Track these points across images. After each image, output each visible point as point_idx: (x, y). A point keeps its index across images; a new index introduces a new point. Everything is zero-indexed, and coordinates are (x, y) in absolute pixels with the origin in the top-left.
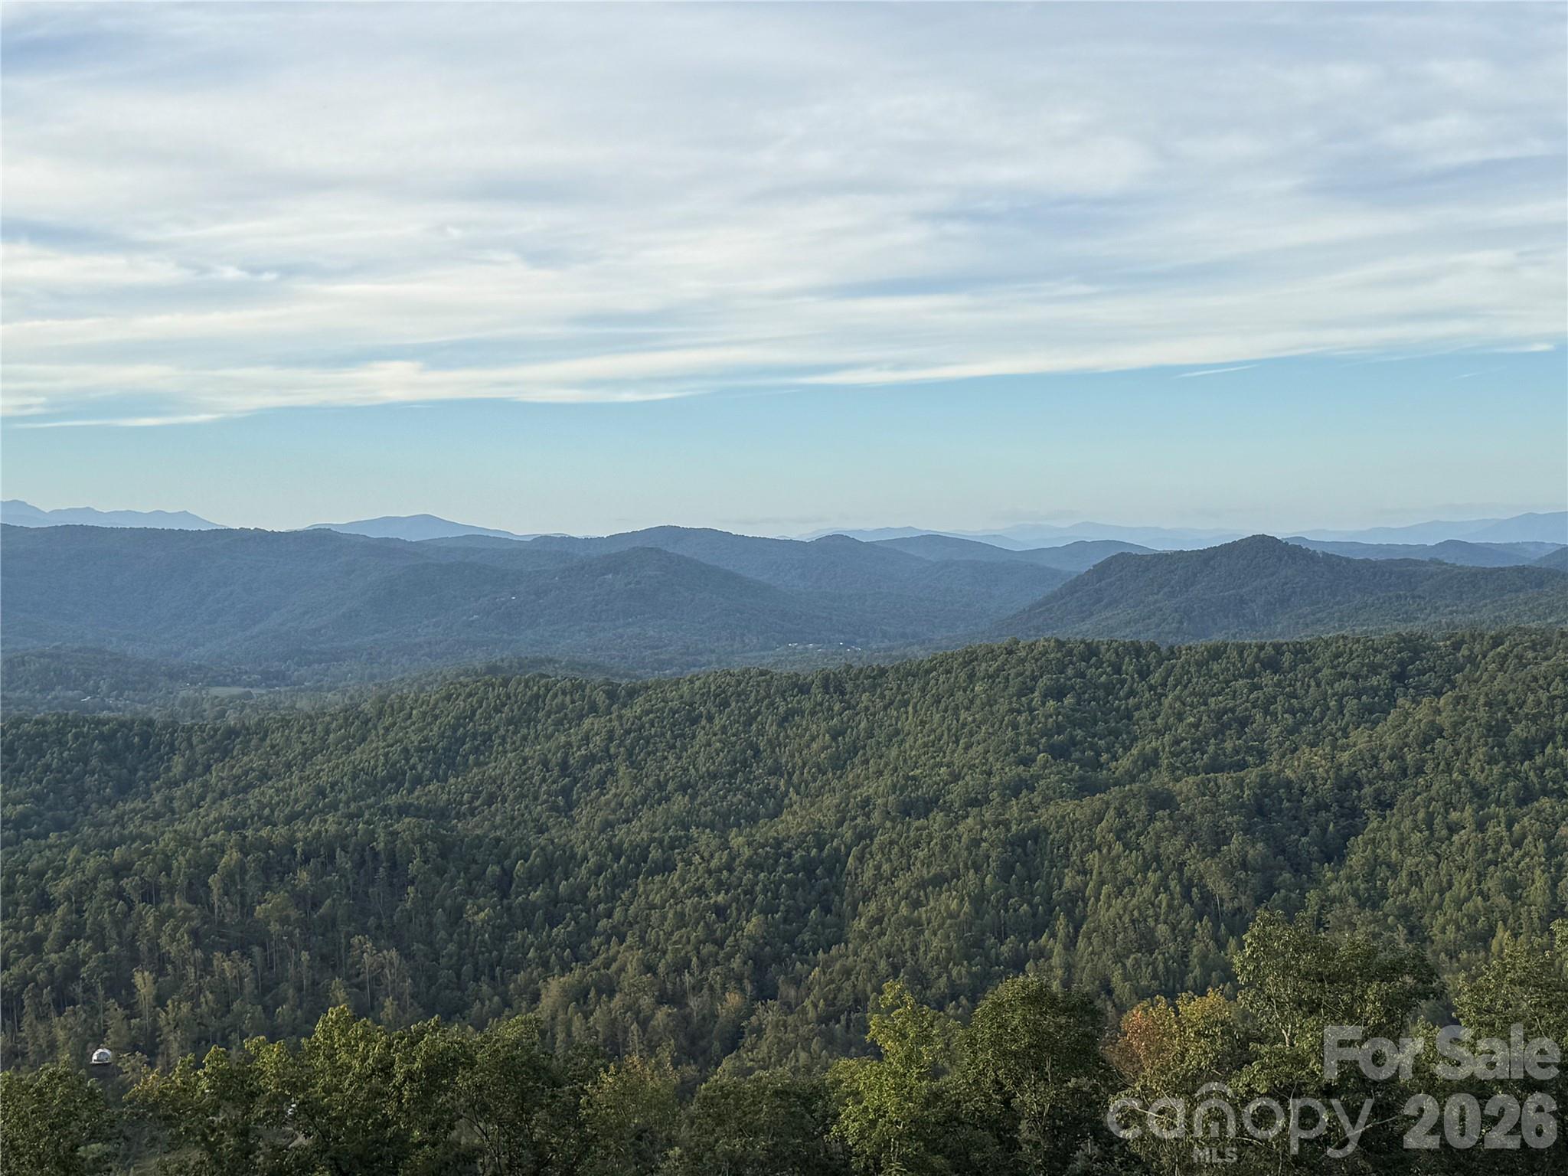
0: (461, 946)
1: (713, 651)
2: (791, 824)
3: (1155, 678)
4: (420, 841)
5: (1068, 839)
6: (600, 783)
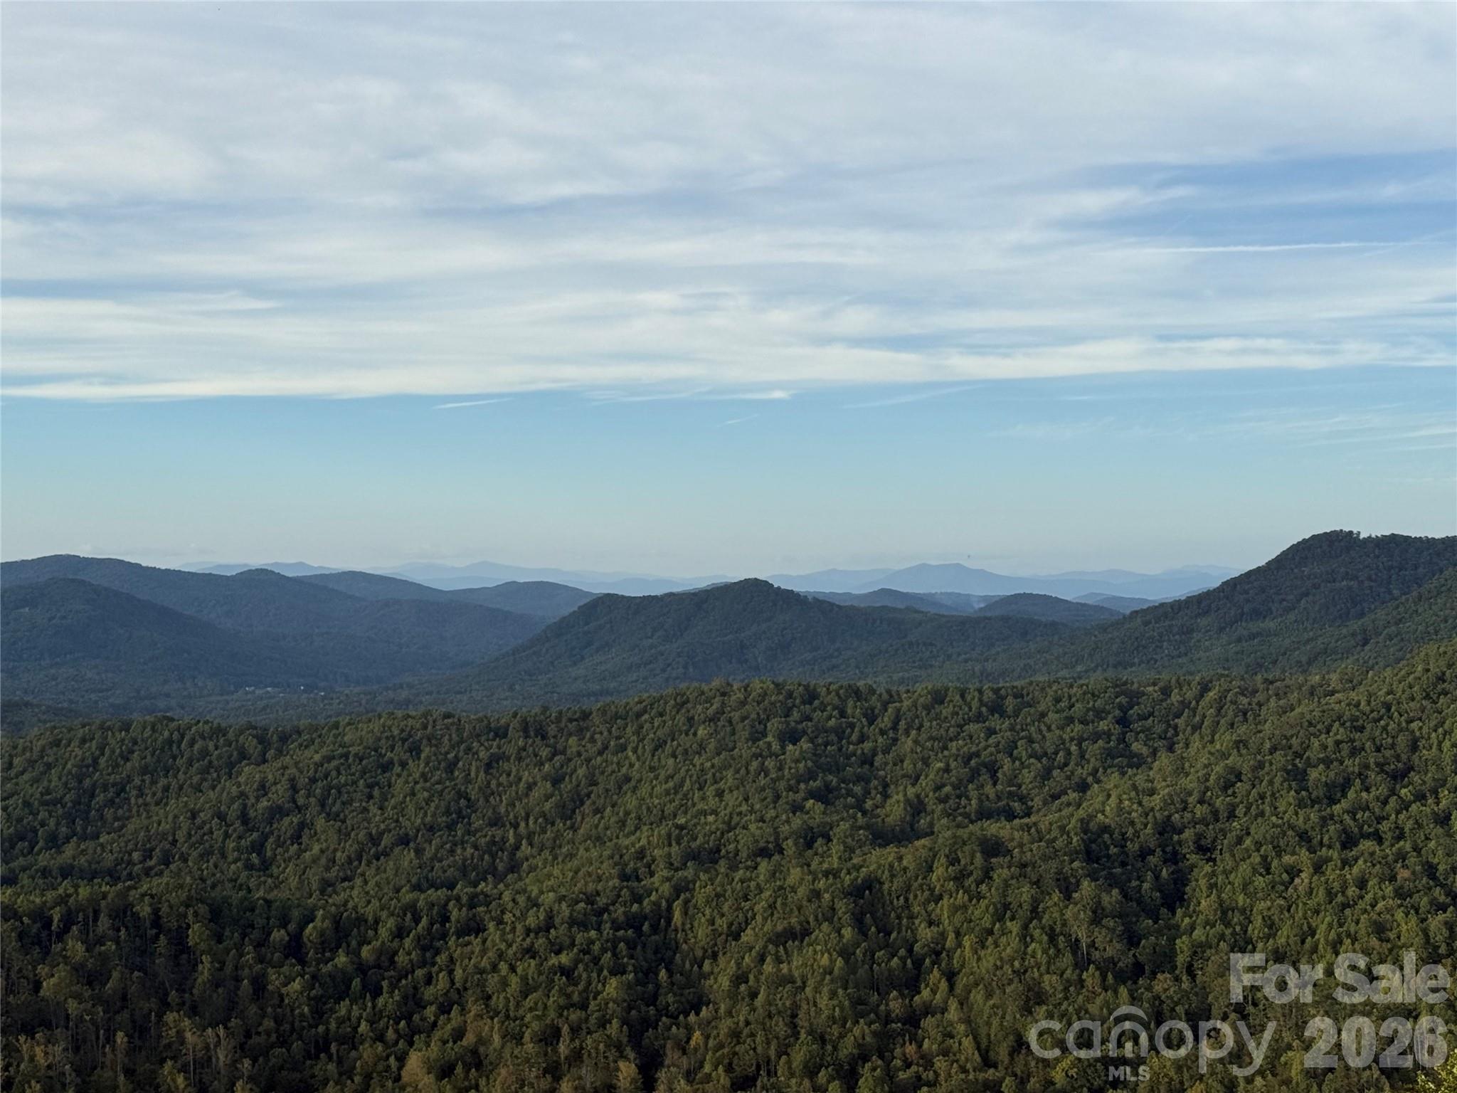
0: (278, 1021)
1: (168, 695)
5: (908, 888)
6: (297, 838)
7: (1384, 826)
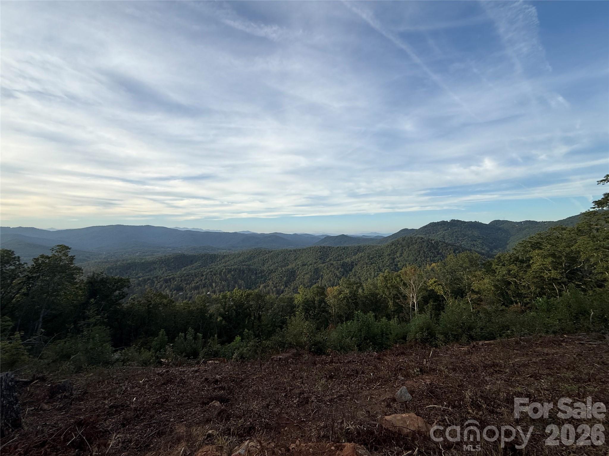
0: (251, 281)
2: (290, 267)
3: (331, 250)
4: (246, 269)
5: (321, 269)
6: (267, 262)
7: (376, 262)
